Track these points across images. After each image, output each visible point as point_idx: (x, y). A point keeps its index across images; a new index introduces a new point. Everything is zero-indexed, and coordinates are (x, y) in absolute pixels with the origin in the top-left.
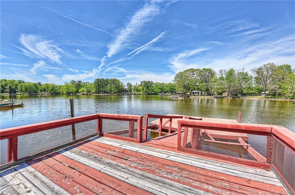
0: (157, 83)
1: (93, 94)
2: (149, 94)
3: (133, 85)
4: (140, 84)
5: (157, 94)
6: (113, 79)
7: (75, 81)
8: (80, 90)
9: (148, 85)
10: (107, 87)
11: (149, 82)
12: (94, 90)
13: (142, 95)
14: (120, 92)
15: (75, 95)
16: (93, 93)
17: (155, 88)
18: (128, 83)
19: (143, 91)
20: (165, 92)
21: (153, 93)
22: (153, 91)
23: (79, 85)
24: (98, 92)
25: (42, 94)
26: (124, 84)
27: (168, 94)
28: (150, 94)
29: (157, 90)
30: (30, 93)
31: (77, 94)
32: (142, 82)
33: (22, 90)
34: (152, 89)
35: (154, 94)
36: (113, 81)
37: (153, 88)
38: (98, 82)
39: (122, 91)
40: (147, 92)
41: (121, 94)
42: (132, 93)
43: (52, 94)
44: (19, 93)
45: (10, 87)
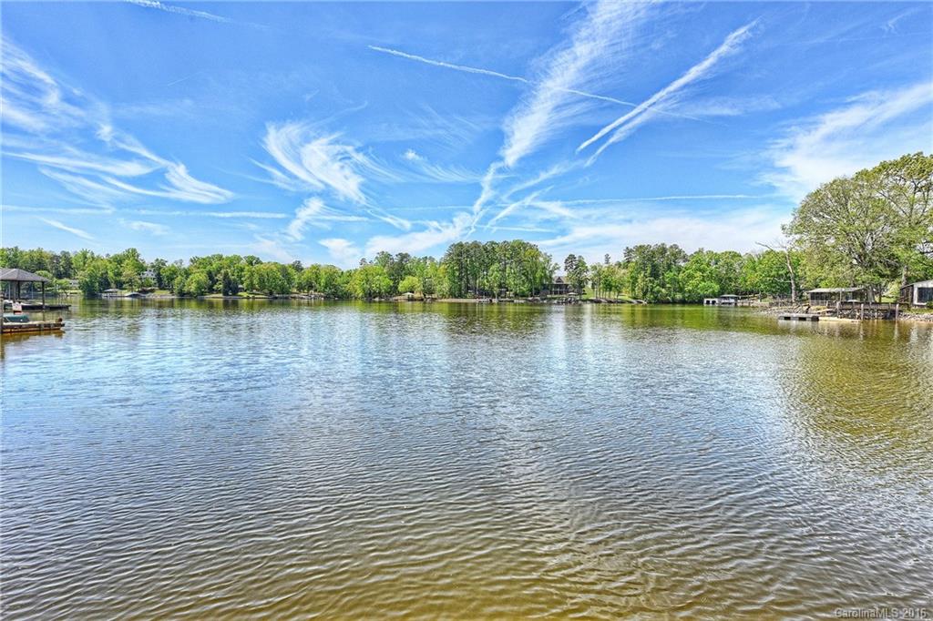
0: (701, 251)
1: (443, 300)
2: (659, 301)
3: (588, 265)
4: (622, 259)
5: (700, 302)
6: (514, 242)
7: (388, 256)
8: (402, 285)
9: (657, 261)
10: (490, 272)
11: (663, 250)
12: (446, 286)
13: (627, 305)
14: (538, 292)
15: (388, 302)
16: (443, 296)
17: (690, 277)
18: (572, 257)
19: (633, 290)
20: (744, 294)
21: (679, 296)
22: (681, 290)
23: (399, 267)
24: (460, 290)
25: (302, 298)
26: (553, 263)
27: (758, 303)
28: (668, 302)
29: (696, 284)
30: (271, 293)
31: (394, 298)
32: (629, 252)
33: (251, 287)
34: (673, 281)
35: (683, 302)
36: (513, 248)
37: (681, 275)
38: (458, 255)
39: (545, 287)
40: (652, 292)
41: (543, 300)
42: (584, 297)
43: (327, 298)
44: (245, 294)
45: (226, 274)
